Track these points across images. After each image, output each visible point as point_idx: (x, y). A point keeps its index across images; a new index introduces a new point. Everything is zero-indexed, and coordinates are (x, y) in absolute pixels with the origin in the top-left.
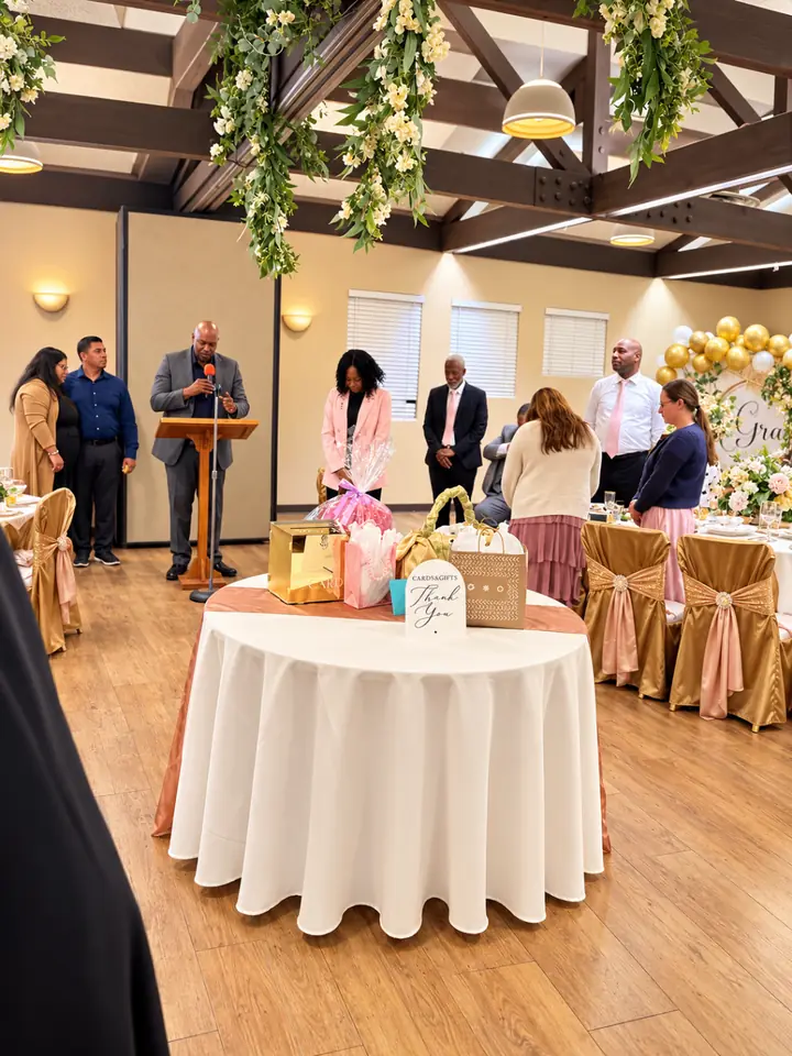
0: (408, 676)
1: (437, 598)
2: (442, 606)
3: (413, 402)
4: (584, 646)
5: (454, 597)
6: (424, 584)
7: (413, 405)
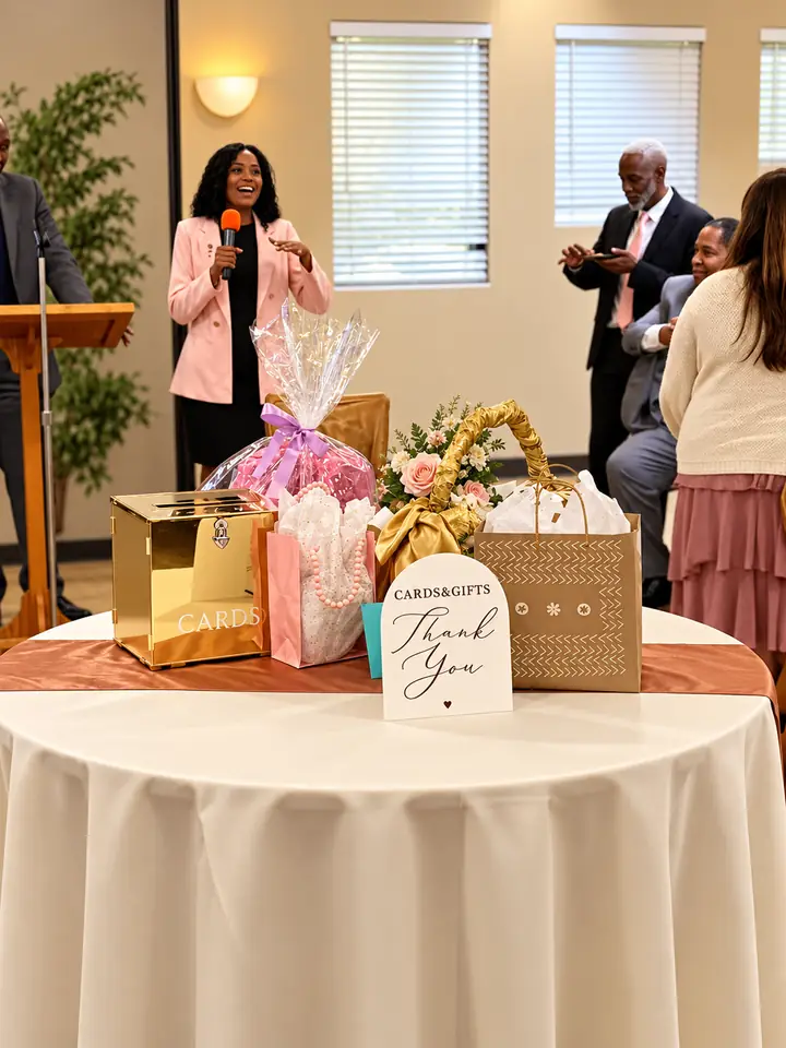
0: (376, 800)
1: (447, 633)
2: (458, 651)
3: (481, 247)
4: (764, 720)
5: (485, 631)
6: (422, 605)
7: (480, 255)
